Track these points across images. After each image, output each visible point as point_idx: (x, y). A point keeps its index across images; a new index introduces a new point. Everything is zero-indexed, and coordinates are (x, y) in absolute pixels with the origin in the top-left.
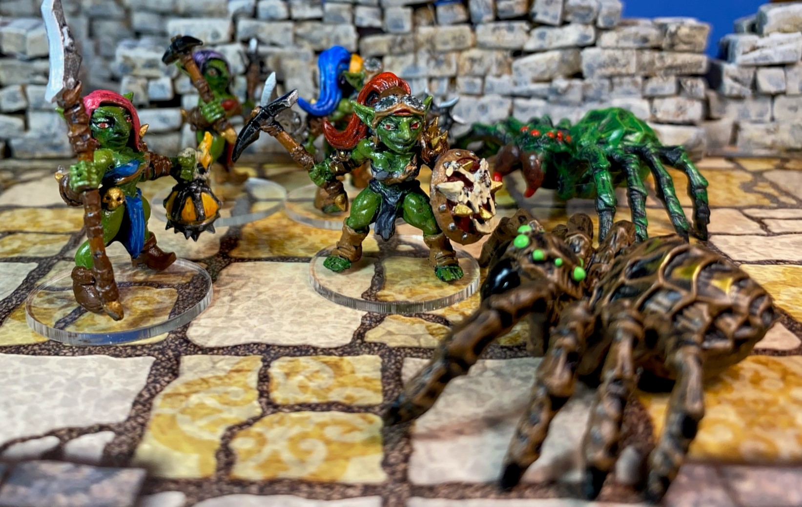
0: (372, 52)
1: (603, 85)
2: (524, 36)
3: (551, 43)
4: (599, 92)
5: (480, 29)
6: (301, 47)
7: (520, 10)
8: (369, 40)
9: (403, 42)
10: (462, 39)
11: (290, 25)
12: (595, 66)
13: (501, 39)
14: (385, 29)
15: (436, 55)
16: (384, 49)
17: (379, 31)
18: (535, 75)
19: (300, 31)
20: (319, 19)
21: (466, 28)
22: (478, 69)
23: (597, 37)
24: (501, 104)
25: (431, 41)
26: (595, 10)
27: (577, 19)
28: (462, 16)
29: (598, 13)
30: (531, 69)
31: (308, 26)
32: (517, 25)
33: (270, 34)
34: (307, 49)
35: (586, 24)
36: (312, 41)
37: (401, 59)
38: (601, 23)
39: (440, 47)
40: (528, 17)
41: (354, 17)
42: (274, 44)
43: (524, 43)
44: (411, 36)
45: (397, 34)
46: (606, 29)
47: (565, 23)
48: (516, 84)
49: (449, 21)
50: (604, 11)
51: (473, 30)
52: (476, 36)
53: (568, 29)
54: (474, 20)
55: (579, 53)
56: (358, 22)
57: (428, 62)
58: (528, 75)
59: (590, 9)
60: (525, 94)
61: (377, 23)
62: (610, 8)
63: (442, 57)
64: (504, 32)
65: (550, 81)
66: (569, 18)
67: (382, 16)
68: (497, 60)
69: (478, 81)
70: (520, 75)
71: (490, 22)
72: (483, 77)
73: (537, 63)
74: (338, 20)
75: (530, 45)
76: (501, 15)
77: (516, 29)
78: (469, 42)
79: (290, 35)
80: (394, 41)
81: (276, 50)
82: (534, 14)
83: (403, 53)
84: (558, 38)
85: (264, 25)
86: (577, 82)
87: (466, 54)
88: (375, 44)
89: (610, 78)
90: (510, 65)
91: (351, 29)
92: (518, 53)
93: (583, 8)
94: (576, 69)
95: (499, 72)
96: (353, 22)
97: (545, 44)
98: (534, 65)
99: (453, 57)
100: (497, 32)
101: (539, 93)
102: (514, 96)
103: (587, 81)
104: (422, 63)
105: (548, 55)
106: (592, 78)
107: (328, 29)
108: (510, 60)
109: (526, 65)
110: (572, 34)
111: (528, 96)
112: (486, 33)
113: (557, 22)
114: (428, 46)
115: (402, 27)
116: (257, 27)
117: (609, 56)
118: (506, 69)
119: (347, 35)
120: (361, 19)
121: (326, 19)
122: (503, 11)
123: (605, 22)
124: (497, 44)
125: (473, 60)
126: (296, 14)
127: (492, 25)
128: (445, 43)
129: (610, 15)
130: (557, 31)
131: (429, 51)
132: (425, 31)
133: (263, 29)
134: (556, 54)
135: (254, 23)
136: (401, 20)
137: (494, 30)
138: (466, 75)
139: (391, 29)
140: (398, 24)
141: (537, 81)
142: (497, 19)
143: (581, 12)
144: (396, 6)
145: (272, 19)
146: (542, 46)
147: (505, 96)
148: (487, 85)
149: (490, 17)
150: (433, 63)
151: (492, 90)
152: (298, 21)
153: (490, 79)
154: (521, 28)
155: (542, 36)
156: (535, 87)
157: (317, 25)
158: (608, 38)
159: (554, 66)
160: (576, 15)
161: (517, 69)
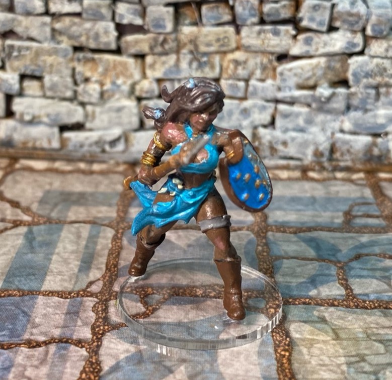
0: (133, 51)
1: (369, 94)
2: (290, 41)
3: (317, 49)
4: (364, 101)
5: (244, 32)
6: (59, 43)
7: (286, 14)
8: (129, 38)
9: (165, 41)
10: (226, 40)
11: (47, 19)
12: (363, 74)
13: (266, 41)
14: (146, 27)
15: (199, 57)
16: (145, 48)
17: (140, 29)
18: (300, 81)
19: (58, 26)
20: (78, 15)
21: (231, 29)
22: (241, 72)
23: (366, 45)
24: (264, 108)
25: (194, 41)
26: (364, 18)
27: (346, 27)
28: (227, 17)
29: (367, 20)
30: (295, 75)
31: (67, 21)
32: (282, 28)
33: (27, 28)
34: (65, 44)
35: (354, 32)
36: (71, 37)
37: (164, 58)
38: (369, 32)
39: (203, 49)
40: (294, 21)
41: (114, 13)
42: (32, 39)
43: (290, 48)
44: (173, 36)
45: (160, 34)
46: (375, 38)
47: (332, 29)
48: (279, 89)
49: (213, 22)
50: (374, 19)
51: (238, 32)
52: (241, 39)
53: (335, 35)
54: (239, 22)
55: (347, 60)
56: (117, 20)
57: (190, 64)
58: (293, 81)
59: (358, 16)
60: (288, 100)
61: (138, 21)
62: (380, 16)
63: (205, 59)
64: (270, 35)
65: (313, 87)
66: (337, 24)
67: (143, 14)
68: (262, 64)
69: (242, 84)
70: (284, 80)
71: (254, 24)
72: (247, 81)
73: (302, 69)
74: (97, 16)
75: (295, 51)
76: (266, 18)
77: (282, 34)
78: (234, 45)
79: (48, 30)
80: (155, 40)
81: (34, 45)
82: (301, 20)
83: (166, 53)
84: (325, 44)
85: (20, 18)
86: (342, 90)
87: (230, 56)
88: (137, 42)
89: (377, 87)
90: (274, 69)
91: (112, 26)
92: (283, 57)
93: (351, 15)
94: (342, 76)
95: (263, 77)
96: (113, 19)
97: (312, 50)
98: (300, 71)
99: (217, 59)
100: (262, 35)
101: (303, 100)
102: (277, 101)
103: (353, 90)
104: (184, 65)
105: (314, 61)
106: (358, 86)
107: (88, 25)
108: (275, 63)
109: (290, 70)
110: (338, 41)
111: (292, 102)
112: (250, 36)
113: (325, 28)
114: (191, 47)
115: (164, 27)
116: (13, 20)
117: (377, 65)
118: (271, 73)
119: (106, 32)
120: (122, 16)
121: (84, 15)
122: (269, 15)
123: (373, 30)
124: (262, 49)
125: (237, 63)
126: (53, 8)
127: (257, 28)
128: (208, 45)
129: (379, 23)
130: (325, 37)
131: (191, 52)
132: (187, 30)
133: (20, 23)
134: (323, 61)
135: (10, 16)
136: (164, 20)
137: (259, 33)
138: (230, 78)
139: (152, 29)
140: (159, 24)
141: (301, 87)
142: (262, 22)
143: (351, 19)
144: (158, 4)
145: (28, 13)
146: (308, 51)
147: (268, 101)
148: (251, 89)
149: (255, 20)
150: (195, 65)
151: (255, 93)
152: (56, 16)
153: (253, 82)
154: (287, 31)
155: (308, 42)
156: (298, 93)
157: (76, 20)
158: (377, 48)
159: (319, 73)
160: (344, 21)
161: (281, 74)
